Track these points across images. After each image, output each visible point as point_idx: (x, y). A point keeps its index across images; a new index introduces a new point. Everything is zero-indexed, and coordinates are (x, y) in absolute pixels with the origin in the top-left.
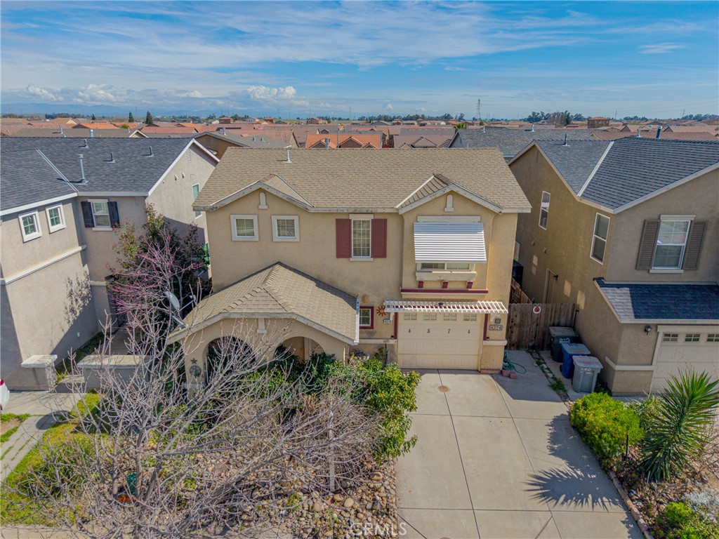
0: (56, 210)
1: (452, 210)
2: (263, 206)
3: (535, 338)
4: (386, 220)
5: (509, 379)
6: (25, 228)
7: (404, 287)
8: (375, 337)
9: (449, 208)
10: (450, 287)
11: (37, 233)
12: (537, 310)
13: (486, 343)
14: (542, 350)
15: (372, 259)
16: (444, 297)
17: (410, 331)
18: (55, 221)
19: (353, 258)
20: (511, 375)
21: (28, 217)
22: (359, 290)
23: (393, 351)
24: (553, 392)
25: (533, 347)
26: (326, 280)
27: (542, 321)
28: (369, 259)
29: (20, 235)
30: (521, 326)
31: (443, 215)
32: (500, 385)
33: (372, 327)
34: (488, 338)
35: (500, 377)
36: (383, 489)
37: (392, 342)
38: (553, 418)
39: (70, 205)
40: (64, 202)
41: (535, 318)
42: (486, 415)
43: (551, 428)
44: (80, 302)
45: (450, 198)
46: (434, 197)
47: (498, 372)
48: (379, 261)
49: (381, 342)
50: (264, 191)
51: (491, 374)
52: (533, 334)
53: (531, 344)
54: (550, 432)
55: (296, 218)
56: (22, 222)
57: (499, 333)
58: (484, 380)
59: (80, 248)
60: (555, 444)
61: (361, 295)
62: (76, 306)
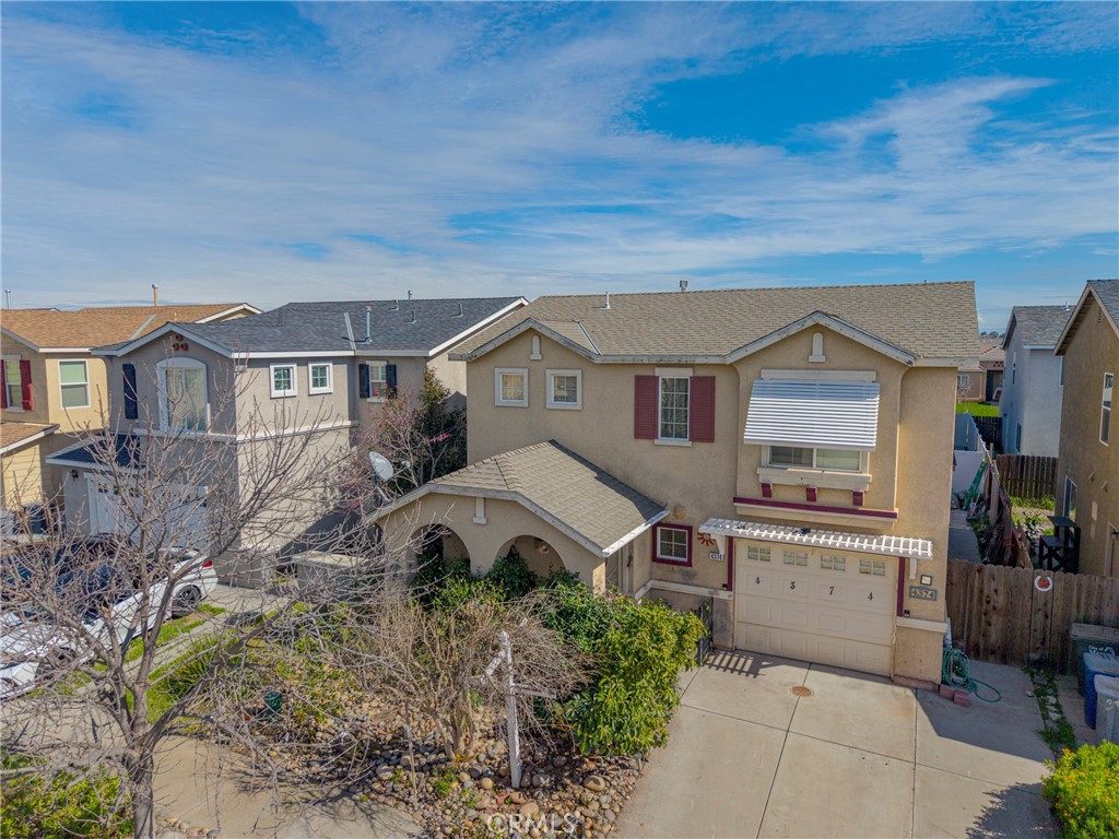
0: (323, 369)
1: (823, 359)
2: (536, 355)
3: (1043, 643)
4: (713, 379)
5: (950, 703)
6: (277, 382)
7: (740, 494)
8: (695, 582)
9: (818, 355)
10: (822, 500)
11: (291, 390)
12: (1044, 584)
13: (904, 621)
14: (1063, 672)
15: (690, 444)
16: (812, 519)
17: (758, 581)
18: (320, 381)
19: (660, 441)
20: (956, 695)
21: (284, 369)
22: (669, 495)
23: (725, 613)
24: (1044, 744)
25: (1039, 664)
26: (618, 474)
27: (1058, 611)
28: (686, 442)
29: (268, 388)
30: (1008, 612)
31: (807, 369)
32: (924, 708)
33: (689, 564)
34: (908, 612)
35: (932, 697)
36: (596, 806)
37: (724, 595)
38: (1013, 784)
39: (344, 368)
40: (336, 360)
41: (1041, 601)
42: (859, 746)
43: (997, 800)
44: (337, 492)
45: (818, 338)
46: (785, 335)
47: (931, 687)
48: (702, 447)
49: (705, 592)
50: (540, 336)
51: (916, 690)
52: (1039, 635)
53: (1034, 656)
54: (990, 806)
55: (578, 374)
56: (273, 374)
57: (929, 605)
58: (895, 695)
59: (348, 423)
60: (989, 830)
61: (671, 504)
62: (330, 497)
